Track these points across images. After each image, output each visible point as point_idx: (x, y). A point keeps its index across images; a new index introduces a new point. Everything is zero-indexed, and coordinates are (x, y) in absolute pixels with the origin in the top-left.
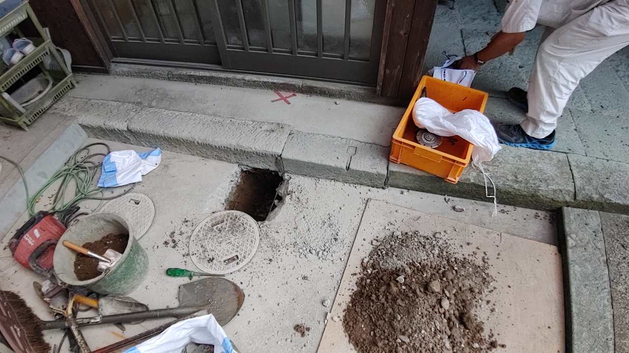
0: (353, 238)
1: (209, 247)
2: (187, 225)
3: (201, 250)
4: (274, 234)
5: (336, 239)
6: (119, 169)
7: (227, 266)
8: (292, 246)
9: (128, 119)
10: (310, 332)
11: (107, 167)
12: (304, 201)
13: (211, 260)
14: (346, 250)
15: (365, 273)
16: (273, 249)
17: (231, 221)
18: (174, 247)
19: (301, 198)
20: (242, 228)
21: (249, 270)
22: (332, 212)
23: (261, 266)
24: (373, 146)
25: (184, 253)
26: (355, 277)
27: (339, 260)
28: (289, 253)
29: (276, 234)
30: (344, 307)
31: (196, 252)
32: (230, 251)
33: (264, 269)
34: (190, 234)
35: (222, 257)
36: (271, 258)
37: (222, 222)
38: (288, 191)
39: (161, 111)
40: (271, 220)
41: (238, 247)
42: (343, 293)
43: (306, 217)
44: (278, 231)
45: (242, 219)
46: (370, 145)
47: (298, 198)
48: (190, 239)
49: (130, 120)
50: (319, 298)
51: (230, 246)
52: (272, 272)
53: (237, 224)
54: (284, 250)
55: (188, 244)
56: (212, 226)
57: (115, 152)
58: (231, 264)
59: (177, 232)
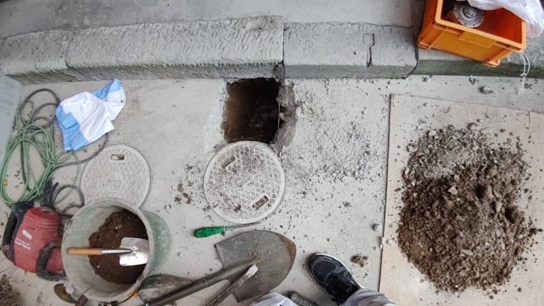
0: (386, 146)
1: (229, 194)
2: (192, 173)
3: (222, 199)
4: (298, 161)
5: (367, 152)
6: (80, 120)
7: (258, 211)
8: (323, 171)
9: (63, 53)
10: (368, 261)
11: (65, 123)
12: (319, 112)
13: (238, 208)
14: (381, 163)
15: (409, 186)
16: (303, 179)
17: (243, 156)
18: (189, 202)
19: (314, 109)
20: (259, 162)
21: (284, 210)
22: (354, 119)
23: (295, 202)
24: (394, 28)
25: (203, 207)
26: (400, 192)
27: (378, 177)
28: (321, 180)
29: (300, 160)
30: (396, 227)
31: (217, 203)
32: (255, 192)
33: (301, 205)
34: (201, 183)
35: (249, 203)
36: (304, 190)
37: (233, 159)
38: (296, 101)
39: (102, 31)
40: (288, 144)
41: (262, 186)
42: (391, 213)
43: (328, 132)
44: (302, 156)
45: (255, 151)
46: (389, 28)
47: (311, 109)
48: (203, 188)
49: (66, 53)
50: (368, 223)
51: (253, 187)
52: (310, 207)
53: (252, 158)
54: (315, 178)
55: (203, 195)
56: (223, 167)
57: (66, 101)
58: (263, 207)
59: (185, 184)
